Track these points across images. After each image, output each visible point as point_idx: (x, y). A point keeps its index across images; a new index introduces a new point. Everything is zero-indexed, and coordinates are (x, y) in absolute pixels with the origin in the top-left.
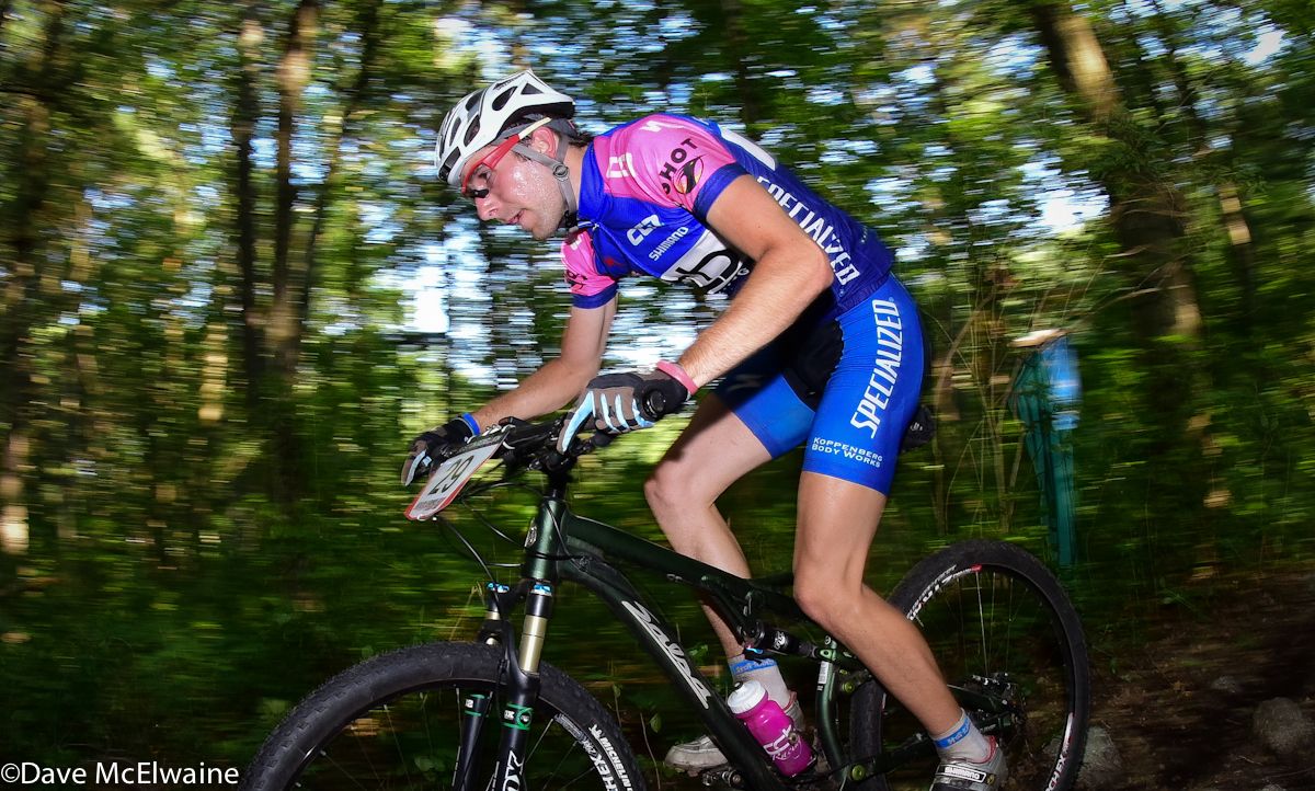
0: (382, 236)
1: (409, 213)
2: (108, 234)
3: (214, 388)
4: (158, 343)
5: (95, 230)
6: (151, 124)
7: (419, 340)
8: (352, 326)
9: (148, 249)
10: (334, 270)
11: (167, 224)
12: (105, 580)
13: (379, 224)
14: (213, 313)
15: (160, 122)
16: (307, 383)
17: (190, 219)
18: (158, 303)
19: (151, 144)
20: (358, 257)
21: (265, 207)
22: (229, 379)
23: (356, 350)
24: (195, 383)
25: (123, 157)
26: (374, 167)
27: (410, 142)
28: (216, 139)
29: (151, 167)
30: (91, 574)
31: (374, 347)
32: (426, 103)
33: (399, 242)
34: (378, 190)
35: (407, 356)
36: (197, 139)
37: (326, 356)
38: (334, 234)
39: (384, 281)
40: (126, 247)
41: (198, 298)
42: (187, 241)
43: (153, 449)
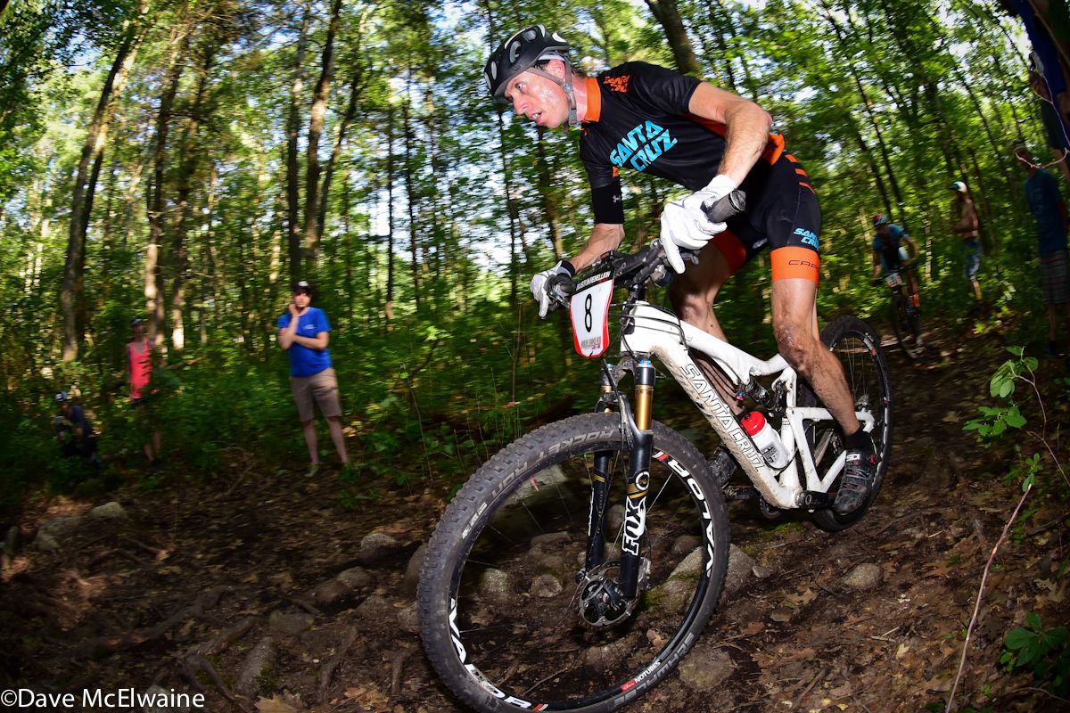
0: (358, 187)
1: (373, 175)
2: (223, 185)
3: (275, 263)
4: (248, 239)
5: (216, 182)
6: (246, 129)
7: (377, 239)
8: (343, 232)
9: (244, 194)
10: (335, 204)
11: (255, 181)
12: (225, 361)
13: (358, 179)
14: (275, 225)
15: (251, 127)
16: (321, 261)
17: (265, 178)
18: (250, 220)
19: (247, 140)
20: (347, 197)
21: (303, 172)
22: (282, 259)
23: (345, 243)
24: (267, 261)
25: (232, 147)
26: (356, 152)
27: (375, 139)
28: (279, 137)
29: (247, 151)
30: (217, 358)
31: (354, 243)
32: (381, 121)
33: (368, 190)
34: (358, 164)
35: (371, 247)
36: (271, 138)
37: (330, 247)
38: (336, 185)
39: (360, 209)
40: (233, 192)
41: (268, 218)
42: (265, 189)
43: (244, 294)
